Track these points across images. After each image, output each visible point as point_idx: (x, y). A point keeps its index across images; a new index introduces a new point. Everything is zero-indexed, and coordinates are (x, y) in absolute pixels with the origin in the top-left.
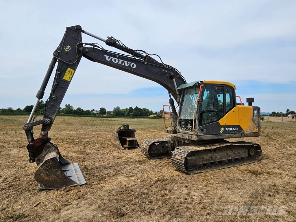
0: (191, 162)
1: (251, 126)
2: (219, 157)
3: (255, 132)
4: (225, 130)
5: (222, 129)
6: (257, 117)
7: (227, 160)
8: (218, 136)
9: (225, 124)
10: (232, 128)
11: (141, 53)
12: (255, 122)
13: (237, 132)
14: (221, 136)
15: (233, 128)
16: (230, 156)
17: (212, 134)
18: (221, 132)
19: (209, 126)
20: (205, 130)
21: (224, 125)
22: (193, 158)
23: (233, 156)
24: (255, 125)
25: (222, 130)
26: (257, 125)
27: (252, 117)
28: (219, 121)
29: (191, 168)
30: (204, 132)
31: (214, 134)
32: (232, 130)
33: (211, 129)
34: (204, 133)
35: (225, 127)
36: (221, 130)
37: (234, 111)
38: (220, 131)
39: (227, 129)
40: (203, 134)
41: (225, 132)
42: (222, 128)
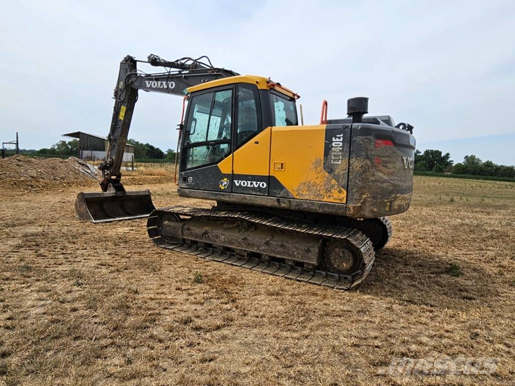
0: (168, 229)
1: (318, 181)
2: (223, 237)
3: (331, 200)
4: (232, 184)
5: (225, 181)
6: (343, 156)
7: (245, 251)
8: (216, 194)
9: (233, 171)
10: (249, 182)
11: (183, 61)
12: (336, 173)
13: (263, 193)
14: (224, 195)
15: (254, 183)
16: (253, 245)
17: (202, 189)
18: (223, 188)
19: (198, 172)
20: (190, 179)
21: (231, 173)
22: (171, 224)
23: (263, 248)
24: (333, 181)
25: (226, 183)
26: (344, 182)
27: (322, 157)
28: (218, 165)
29: (170, 240)
30: (188, 182)
31: (208, 189)
32: (249, 185)
33: (202, 180)
34: (187, 185)
35: (233, 177)
36: (222, 183)
37: (257, 143)
38: (221, 186)
39: (236, 181)
40: (186, 187)
41: (232, 188)
42: (225, 179)
